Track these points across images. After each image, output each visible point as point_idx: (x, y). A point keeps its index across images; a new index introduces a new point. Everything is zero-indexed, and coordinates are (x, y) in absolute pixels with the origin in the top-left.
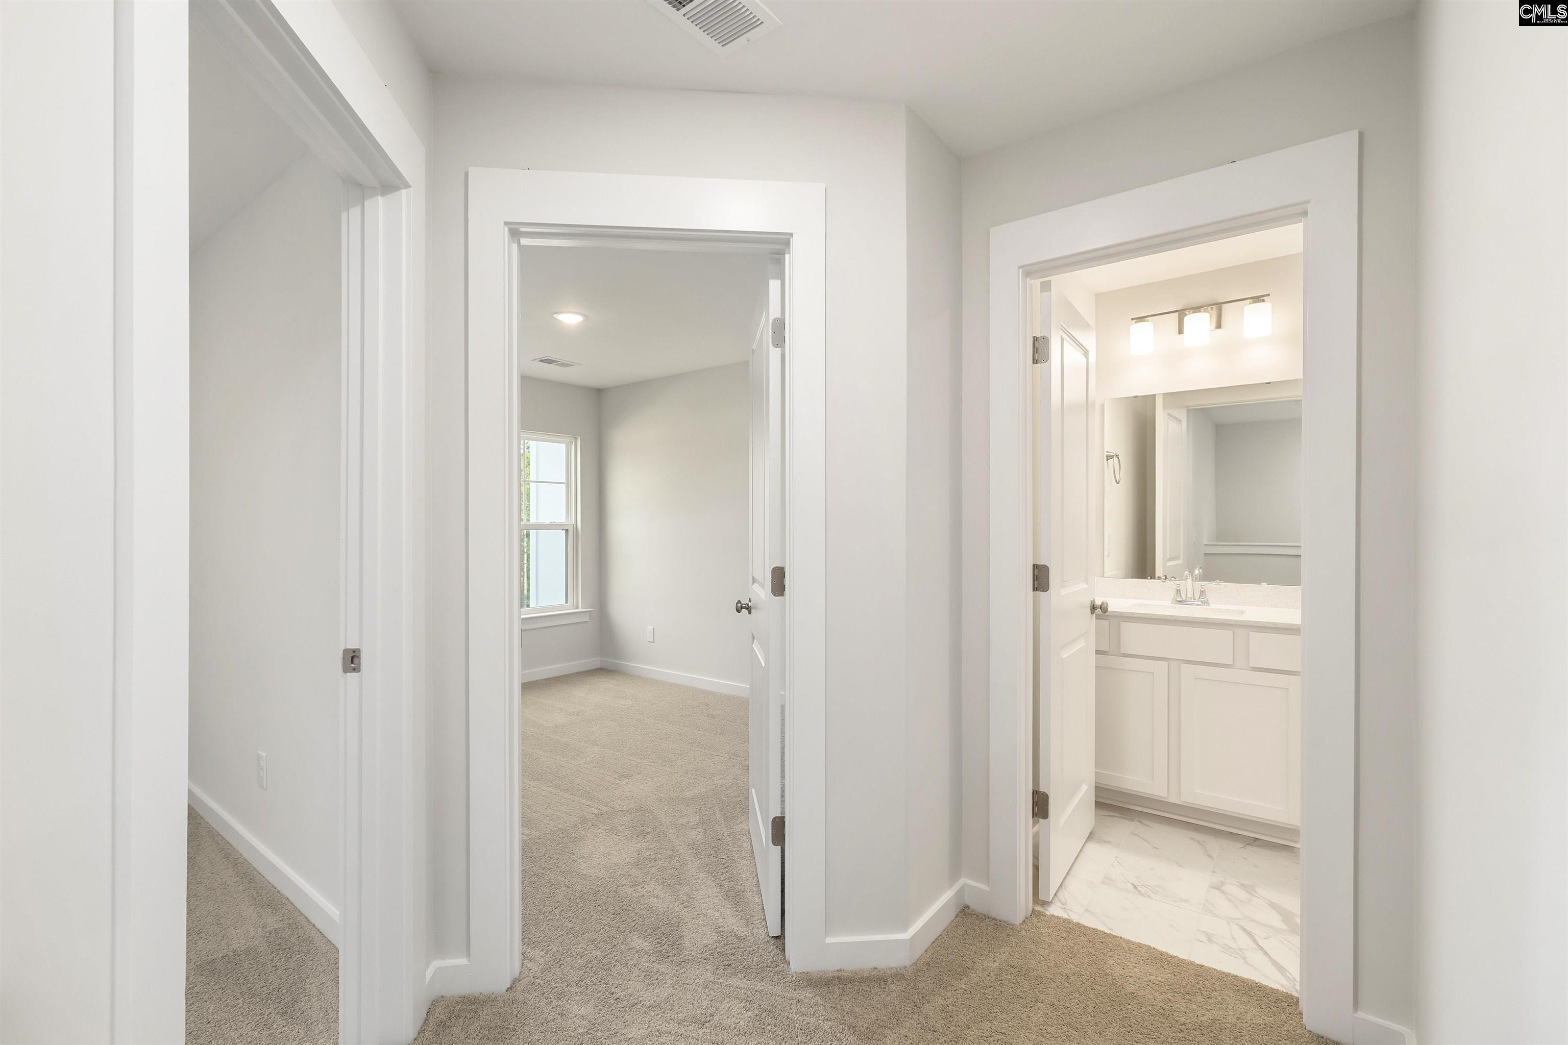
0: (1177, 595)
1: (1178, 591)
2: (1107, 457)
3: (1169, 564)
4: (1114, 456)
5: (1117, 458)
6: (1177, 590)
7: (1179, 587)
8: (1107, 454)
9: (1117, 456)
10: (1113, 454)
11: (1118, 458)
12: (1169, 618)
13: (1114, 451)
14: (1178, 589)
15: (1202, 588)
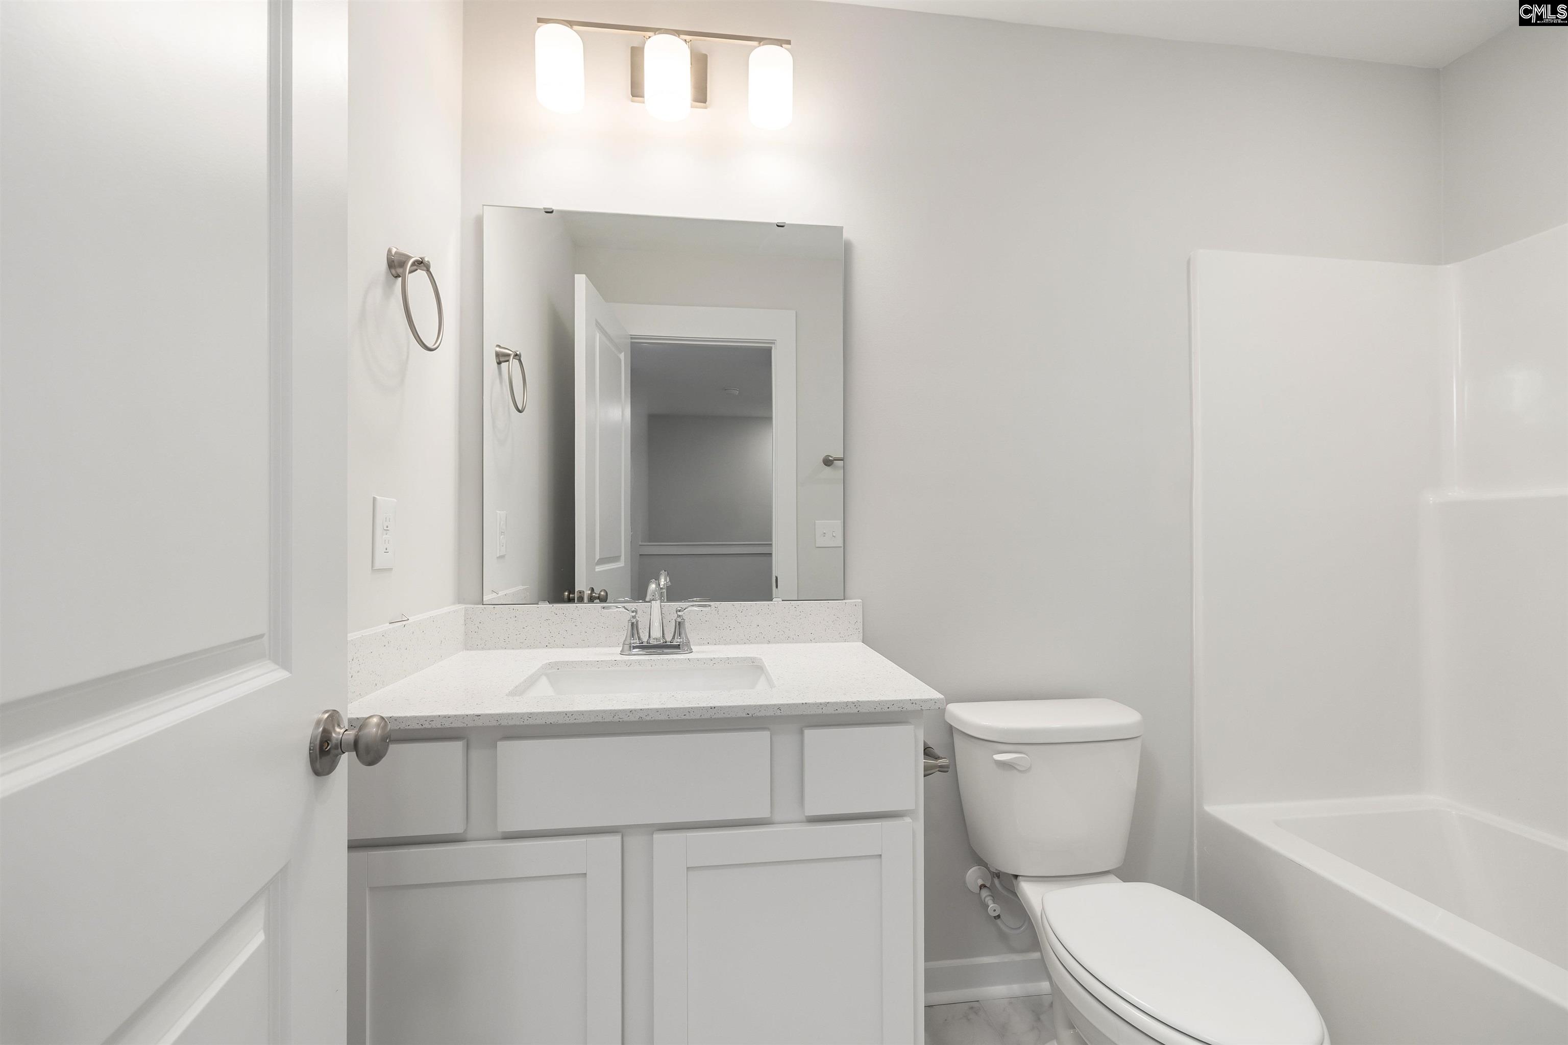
0: (633, 636)
1: (634, 626)
2: (498, 355)
3: (598, 569)
4: (509, 355)
5: (516, 362)
6: (633, 624)
7: (634, 617)
8: (498, 349)
9: (517, 356)
10: (511, 353)
11: (520, 361)
12: (626, 719)
13: (512, 346)
14: (634, 620)
15: (678, 616)
